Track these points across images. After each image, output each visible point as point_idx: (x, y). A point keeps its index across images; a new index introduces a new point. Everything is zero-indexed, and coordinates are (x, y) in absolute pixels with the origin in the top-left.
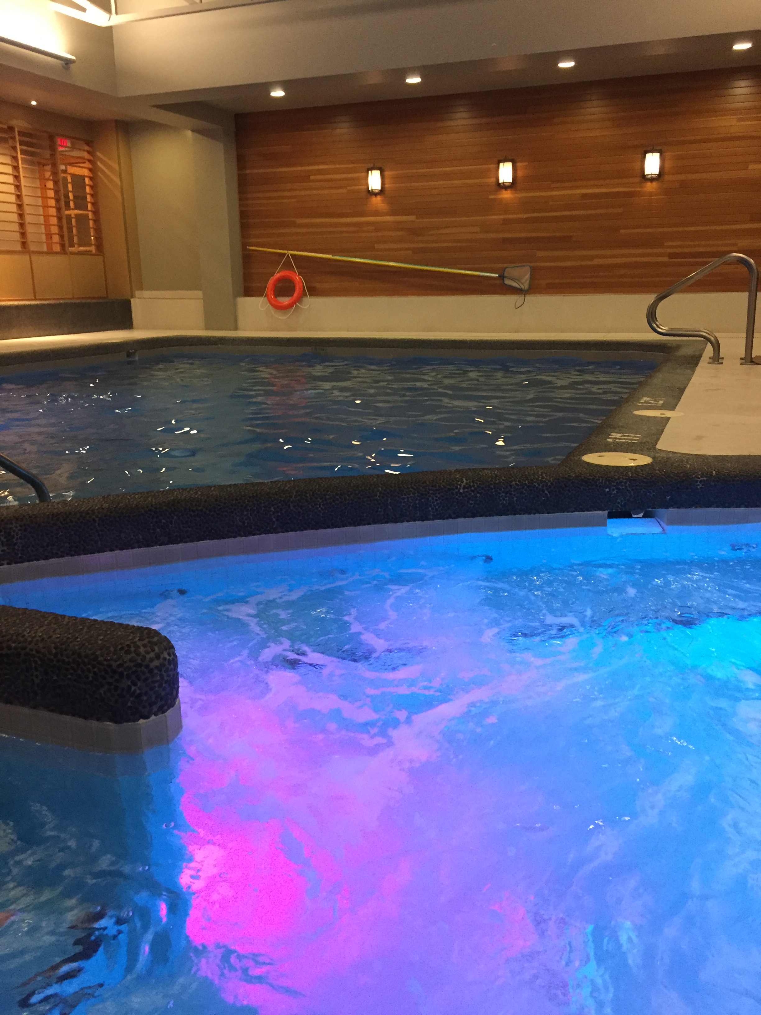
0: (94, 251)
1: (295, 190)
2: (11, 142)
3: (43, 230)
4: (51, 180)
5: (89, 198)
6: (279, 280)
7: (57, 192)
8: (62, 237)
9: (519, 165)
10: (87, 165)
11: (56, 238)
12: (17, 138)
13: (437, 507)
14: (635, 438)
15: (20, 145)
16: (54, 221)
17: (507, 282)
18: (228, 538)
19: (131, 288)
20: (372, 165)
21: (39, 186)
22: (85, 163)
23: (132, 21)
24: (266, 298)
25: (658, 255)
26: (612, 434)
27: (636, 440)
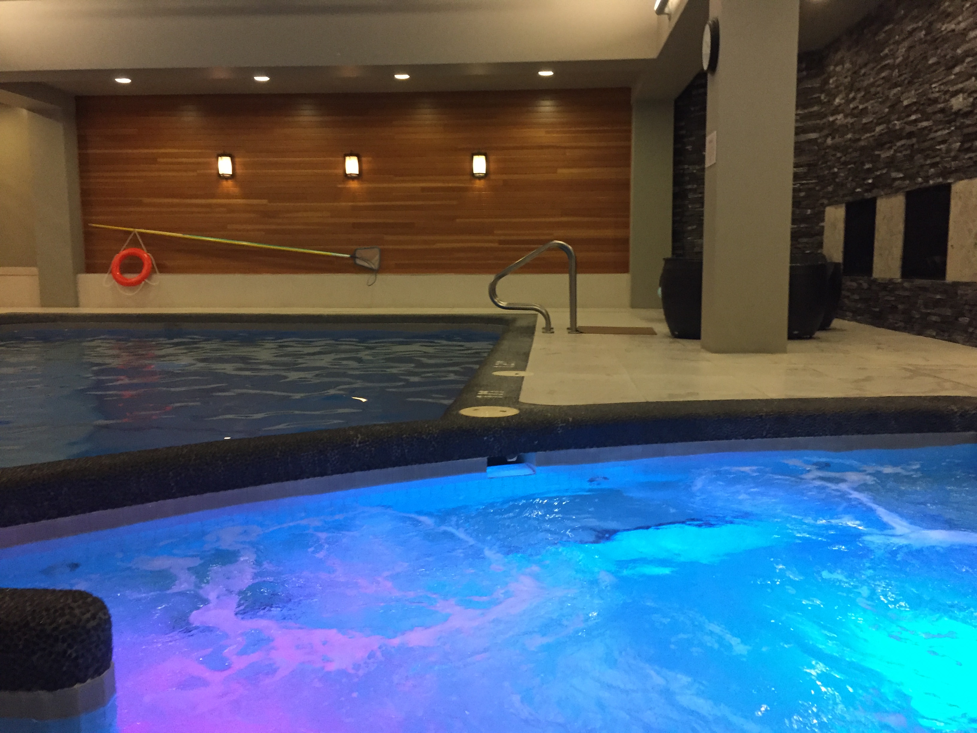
1: (143, 171)
6: (125, 257)
9: (364, 159)
13: (335, 462)
14: (501, 394)
17: (359, 262)
20: (220, 152)
24: (111, 276)
25: (491, 241)
26: (480, 391)
27: (501, 396)
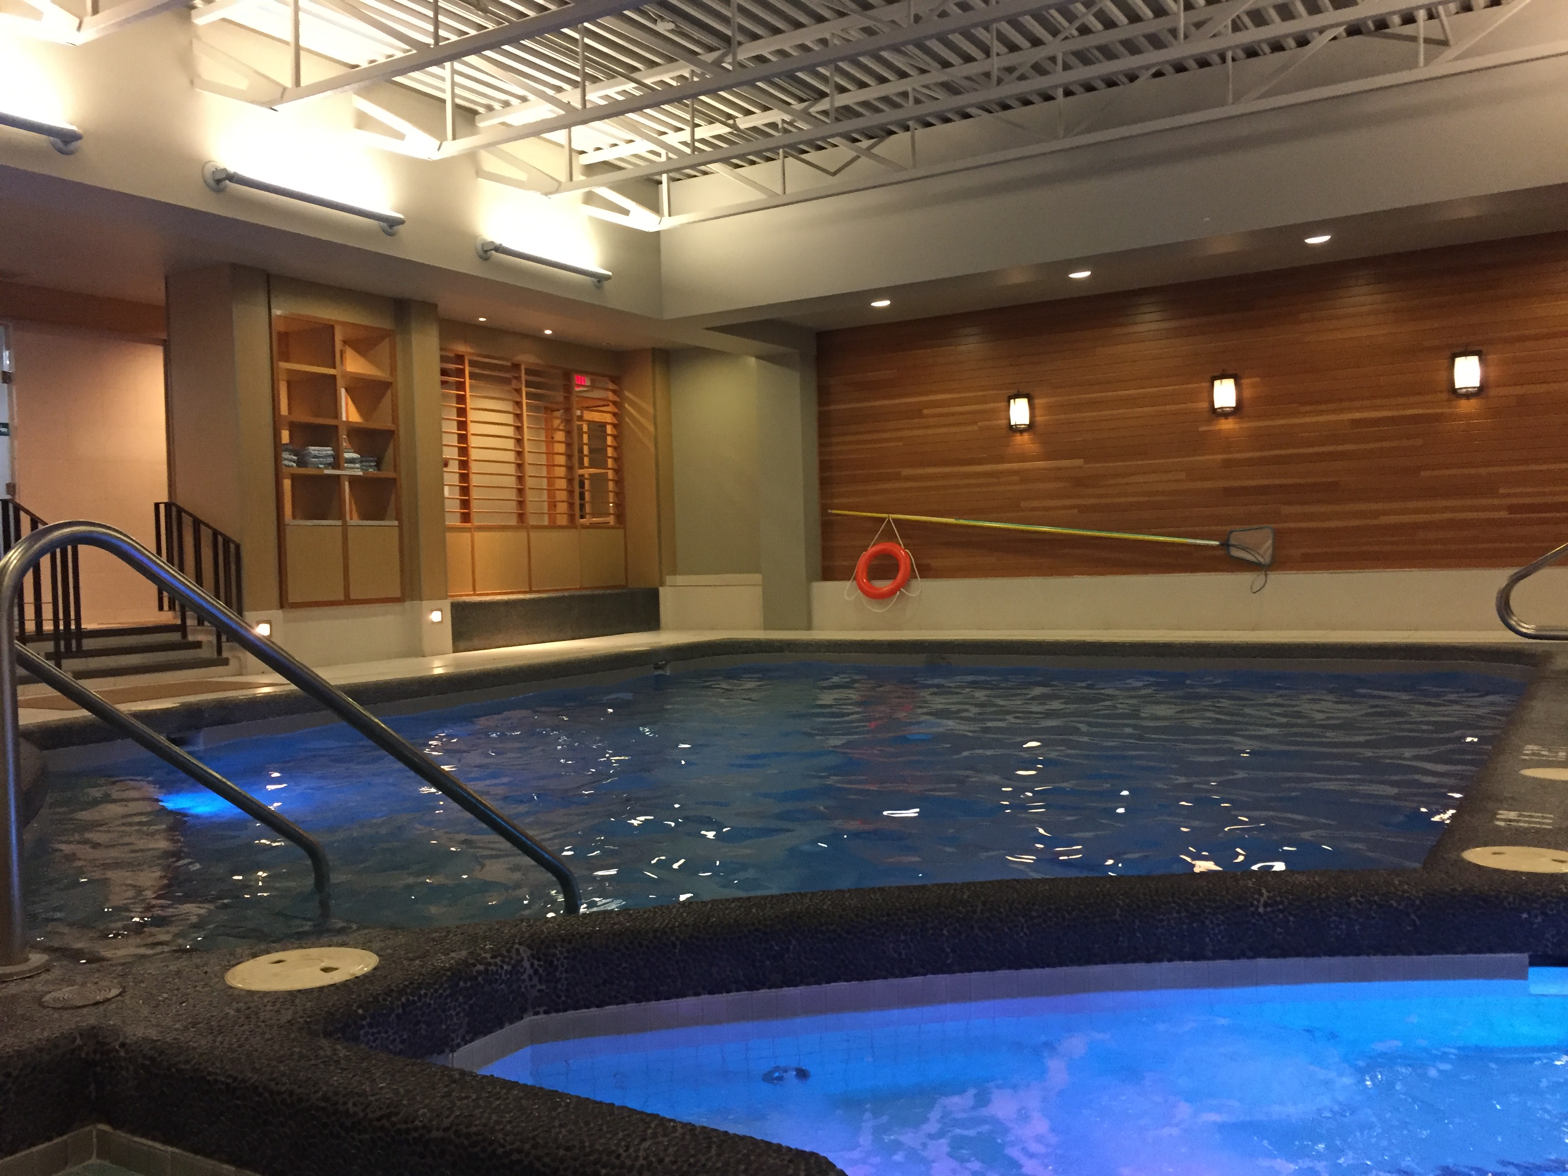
0: (612, 523)
1: (902, 429)
2: (515, 385)
3: (545, 497)
4: (562, 430)
5: (610, 452)
6: (875, 556)
7: (569, 445)
8: (571, 505)
9: (1245, 381)
10: (611, 408)
11: (563, 507)
12: (524, 377)
13: (1219, 937)
14: (1546, 821)
15: (527, 386)
16: (562, 484)
18: (875, 979)
19: (661, 571)
20: (1016, 392)
21: (544, 439)
22: (608, 405)
23: (689, 223)
24: (855, 583)
25: (1494, 508)
26: (1500, 812)
27: (1548, 824)
